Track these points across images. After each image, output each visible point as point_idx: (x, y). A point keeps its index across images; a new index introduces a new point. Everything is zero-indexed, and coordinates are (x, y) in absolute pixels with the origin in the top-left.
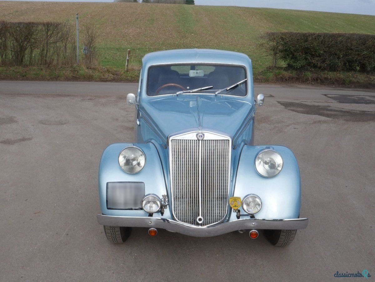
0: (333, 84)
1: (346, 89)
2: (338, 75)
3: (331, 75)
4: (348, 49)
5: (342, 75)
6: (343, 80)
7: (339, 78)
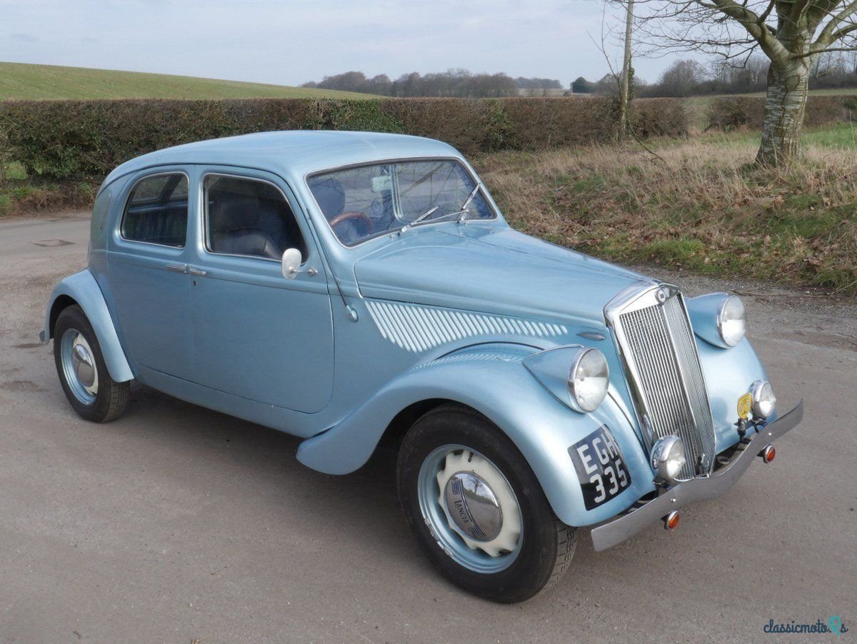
4: (150, 131)
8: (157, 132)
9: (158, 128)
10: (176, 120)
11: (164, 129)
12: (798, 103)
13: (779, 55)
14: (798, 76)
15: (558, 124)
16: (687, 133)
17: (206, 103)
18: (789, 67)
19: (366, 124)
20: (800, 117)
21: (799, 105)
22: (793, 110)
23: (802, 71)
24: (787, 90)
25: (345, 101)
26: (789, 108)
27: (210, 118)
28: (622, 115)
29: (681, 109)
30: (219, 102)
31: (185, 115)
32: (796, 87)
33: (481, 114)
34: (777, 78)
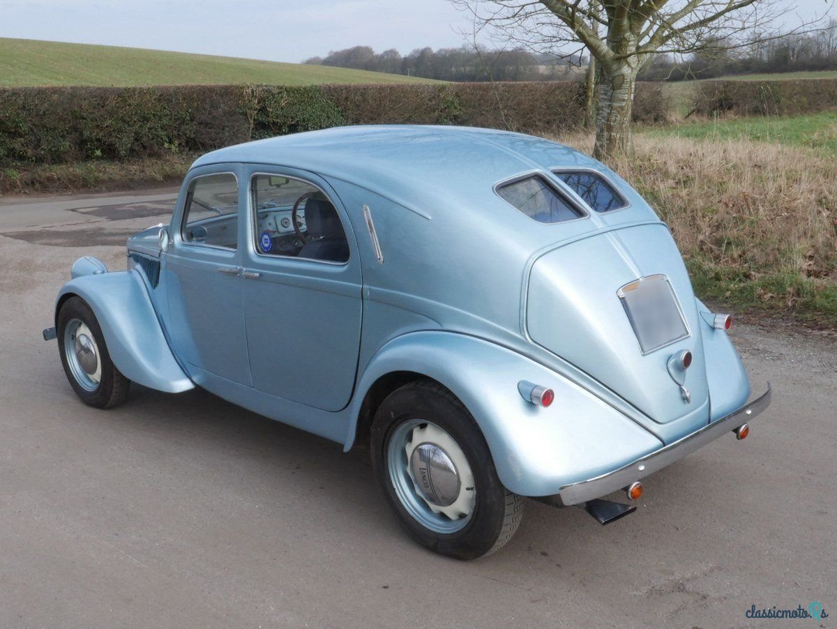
0: (66, 188)
1: (94, 195)
2: (71, 170)
3: (58, 171)
4: (76, 118)
5: (78, 170)
6: (83, 178)
7: (75, 176)
8: (84, 118)
9: (85, 115)
10: (103, 107)
11: (91, 116)
12: (624, 100)
13: (604, 56)
14: (623, 75)
15: (515, 110)
16: (665, 119)
17: (134, 90)
18: (615, 67)
19: (303, 110)
20: (627, 113)
21: (625, 103)
22: (619, 107)
23: (626, 70)
24: (613, 89)
25: (281, 88)
26: (616, 105)
27: (138, 105)
28: (588, 101)
29: (659, 93)
30: (149, 88)
31: (112, 102)
32: (621, 86)
33: (430, 100)
34: (607, 77)
